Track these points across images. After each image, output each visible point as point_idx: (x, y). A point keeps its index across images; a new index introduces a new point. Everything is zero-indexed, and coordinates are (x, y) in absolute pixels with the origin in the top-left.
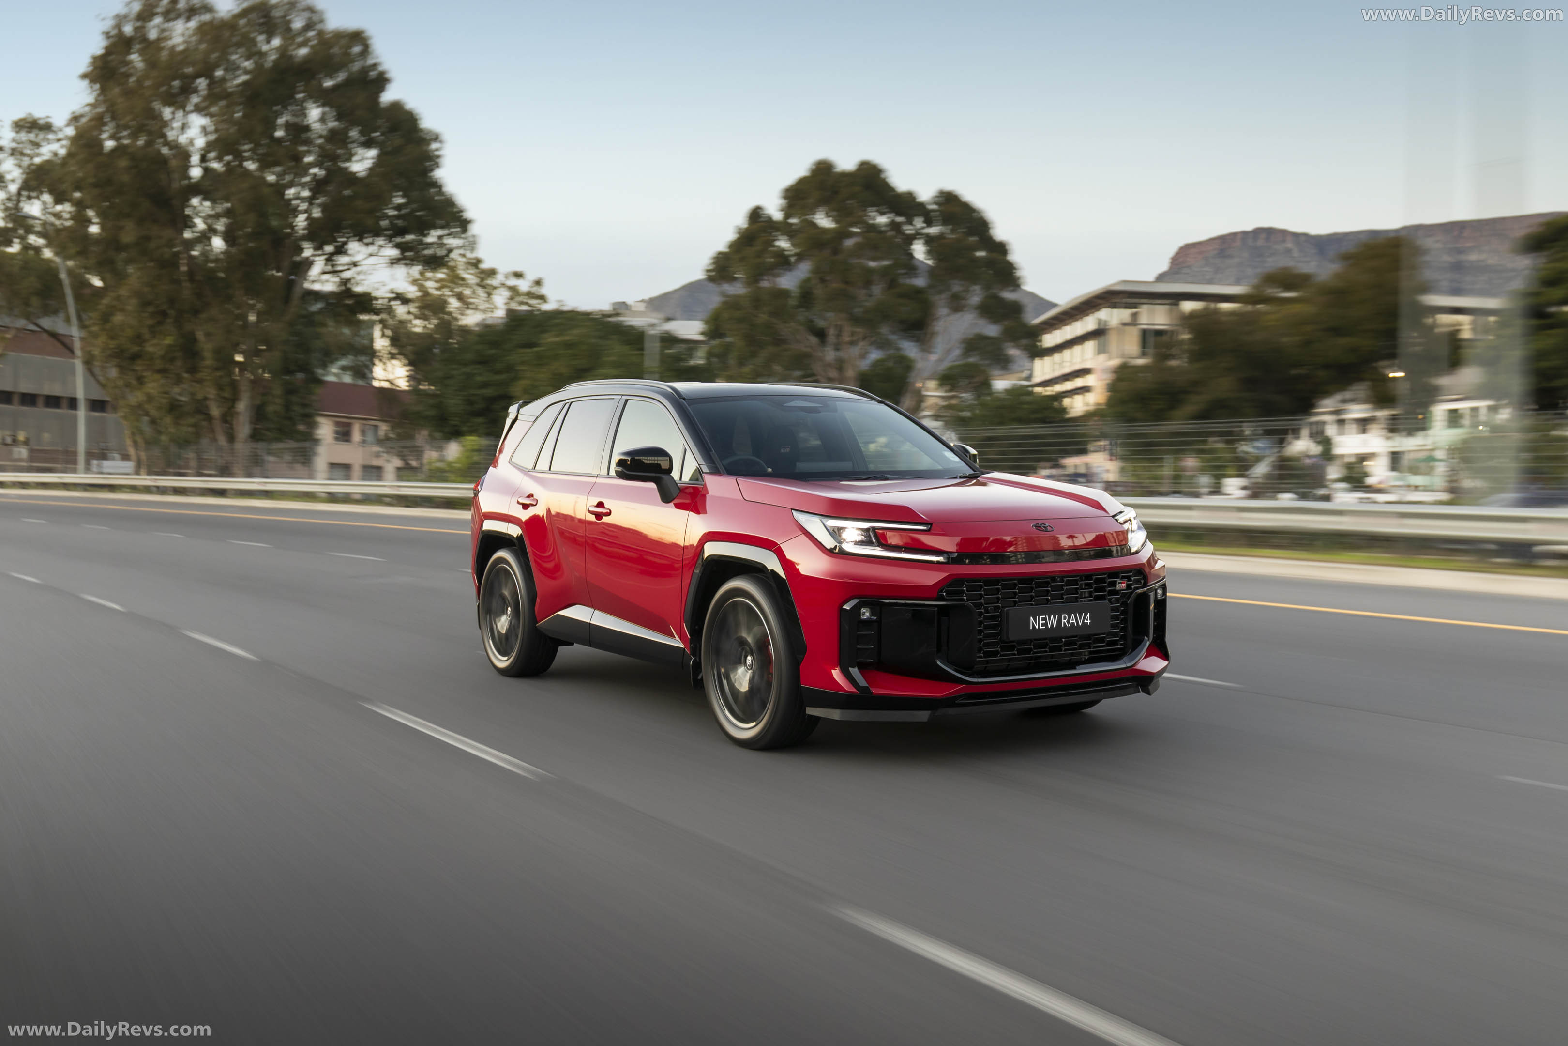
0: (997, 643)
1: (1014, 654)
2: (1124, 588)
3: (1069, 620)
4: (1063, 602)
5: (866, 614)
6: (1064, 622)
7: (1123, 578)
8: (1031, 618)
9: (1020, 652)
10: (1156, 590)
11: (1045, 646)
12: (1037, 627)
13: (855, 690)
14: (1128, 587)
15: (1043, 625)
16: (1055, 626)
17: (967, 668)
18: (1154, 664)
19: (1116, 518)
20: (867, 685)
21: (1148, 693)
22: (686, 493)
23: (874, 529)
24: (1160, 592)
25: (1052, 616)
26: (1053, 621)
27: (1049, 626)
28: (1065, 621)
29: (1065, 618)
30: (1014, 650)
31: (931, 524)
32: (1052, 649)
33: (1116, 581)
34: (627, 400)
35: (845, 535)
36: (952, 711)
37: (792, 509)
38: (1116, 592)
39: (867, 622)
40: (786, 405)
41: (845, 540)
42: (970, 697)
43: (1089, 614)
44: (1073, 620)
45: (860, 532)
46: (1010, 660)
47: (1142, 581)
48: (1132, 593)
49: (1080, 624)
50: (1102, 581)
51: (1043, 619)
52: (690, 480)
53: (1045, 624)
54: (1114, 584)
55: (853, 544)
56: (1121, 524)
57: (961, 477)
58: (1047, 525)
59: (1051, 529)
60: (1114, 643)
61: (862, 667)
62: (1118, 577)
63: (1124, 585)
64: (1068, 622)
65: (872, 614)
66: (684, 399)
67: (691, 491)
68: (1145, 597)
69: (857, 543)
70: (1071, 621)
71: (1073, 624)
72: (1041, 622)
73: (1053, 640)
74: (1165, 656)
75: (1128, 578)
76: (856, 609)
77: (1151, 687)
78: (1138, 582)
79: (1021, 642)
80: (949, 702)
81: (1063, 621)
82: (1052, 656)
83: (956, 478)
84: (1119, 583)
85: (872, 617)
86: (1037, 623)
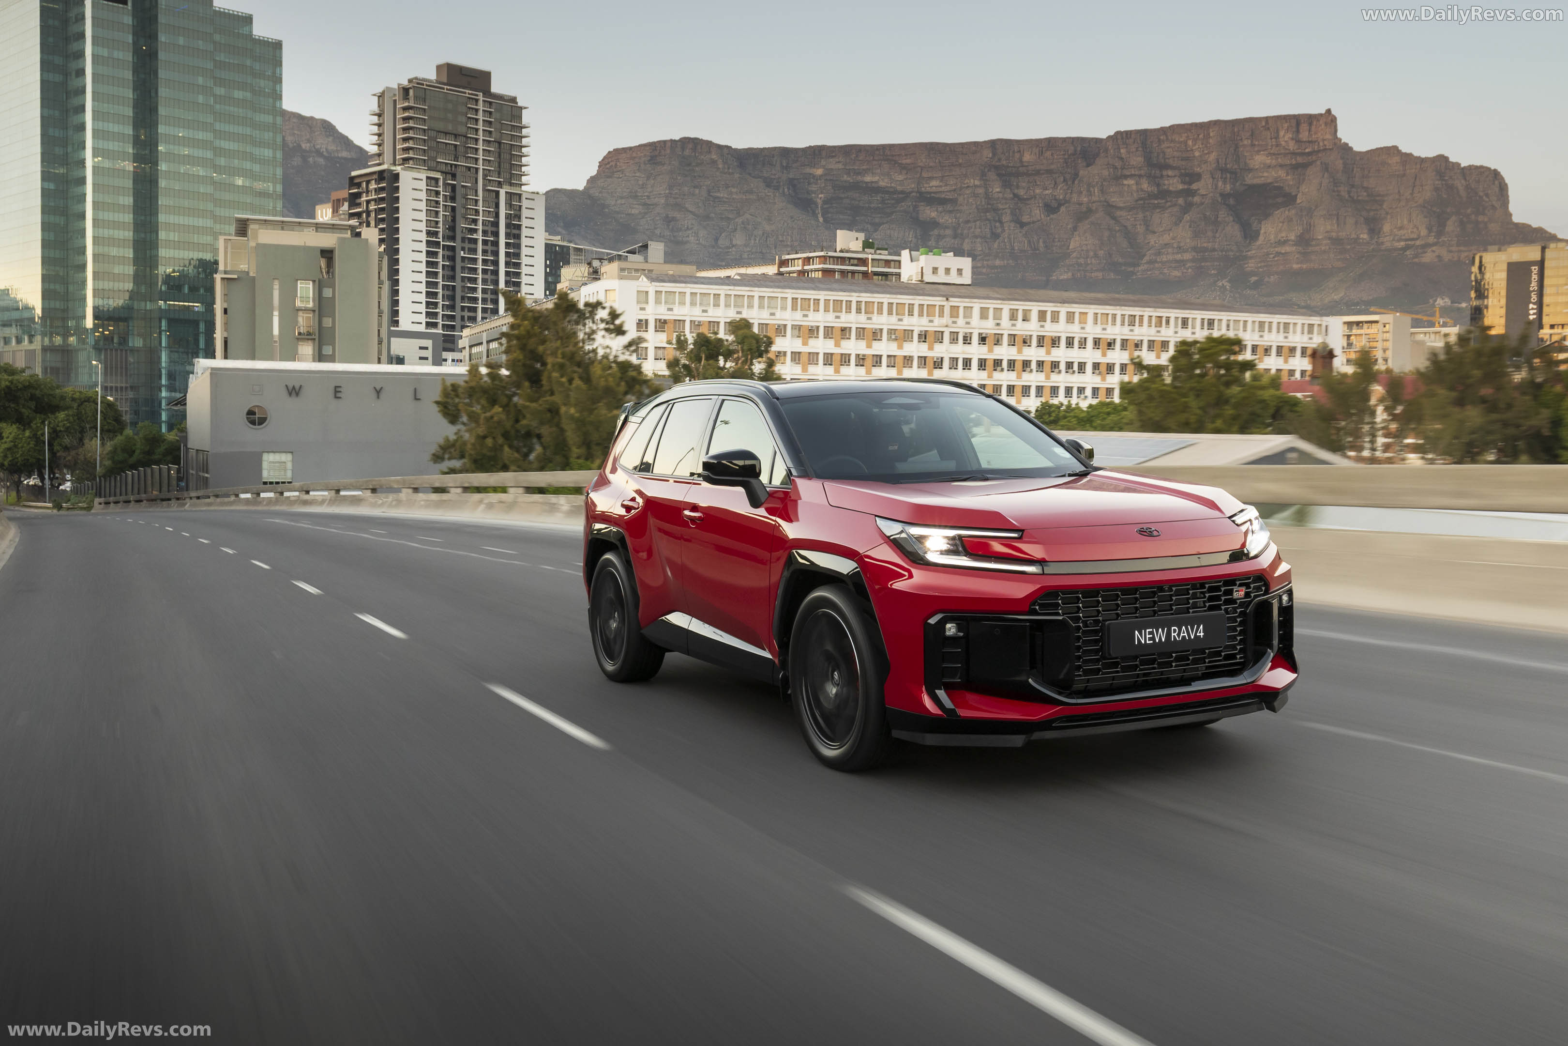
0: (1098, 661)
1: (1117, 672)
2: (1243, 596)
3: (1179, 633)
4: (1172, 614)
5: (951, 629)
6: (1174, 636)
7: (1241, 585)
8: (1136, 632)
9: (1124, 669)
10: (1280, 597)
11: (1153, 661)
12: (1143, 642)
13: (940, 713)
14: (1247, 595)
15: (1150, 639)
16: (1163, 640)
17: (1064, 687)
18: (1279, 678)
19: (1233, 519)
20: (954, 707)
21: (1273, 709)
22: (774, 497)
23: (960, 537)
24: (1285, 598)
25: (1160, 630)
26: (1160, 635)
27: (1157, 641)
28: (1175, 634)
29: (1175, 631)
30: (1117, 668)
31: (1022, 531)
32: (1161, 665)
33: (1233, 589)
34: (723, 400)
35: (928, 544)
36: (1049, 735)
37: (876, 516)
38: (1234, 601)
39: (953, 639)
40: (884, 402)
41: (929, 550)
42: (1070, 719)
43: (1201, 627)
44: (1184, 633)
45: (946, 541)
46: (1113, 678)
47: (1263, 588)
48: (1250, 602)
49: (1192, 637)
50: (1217, 589)
51: (1150, 633)
52: (781, 484)
53: (1153, 639)
54: (1230, 592)
55: (939, 553)
56: (1237, 525)
57: (1070, 475)
58: (1153, 529)
59: (1158, 534)
60: (1233, 657)
61: (948, 688)
62: (1235, 585)
63: (1242, 594)
64: (1179, 635)
65: (959, 629)
66: (778, 399)
67: (782, 495)
68: (1266, 606)
69: (942, 553)
70: (1182, 635)
71: (1184, 637)
72: (1148, 636)
73: (1162, 655)
74: (1292, 667)
75: (1247, 586)
76: (942, 623)
77: (1276, 704)
78: (1258, 589)
79: (1125, 659)
80: (1046, 725)
81: (1173, 634)
82: (1162, 673)
83: (1064, 476)
84: (1236, 591)
85: (959, 634)
86: (1143, 637)
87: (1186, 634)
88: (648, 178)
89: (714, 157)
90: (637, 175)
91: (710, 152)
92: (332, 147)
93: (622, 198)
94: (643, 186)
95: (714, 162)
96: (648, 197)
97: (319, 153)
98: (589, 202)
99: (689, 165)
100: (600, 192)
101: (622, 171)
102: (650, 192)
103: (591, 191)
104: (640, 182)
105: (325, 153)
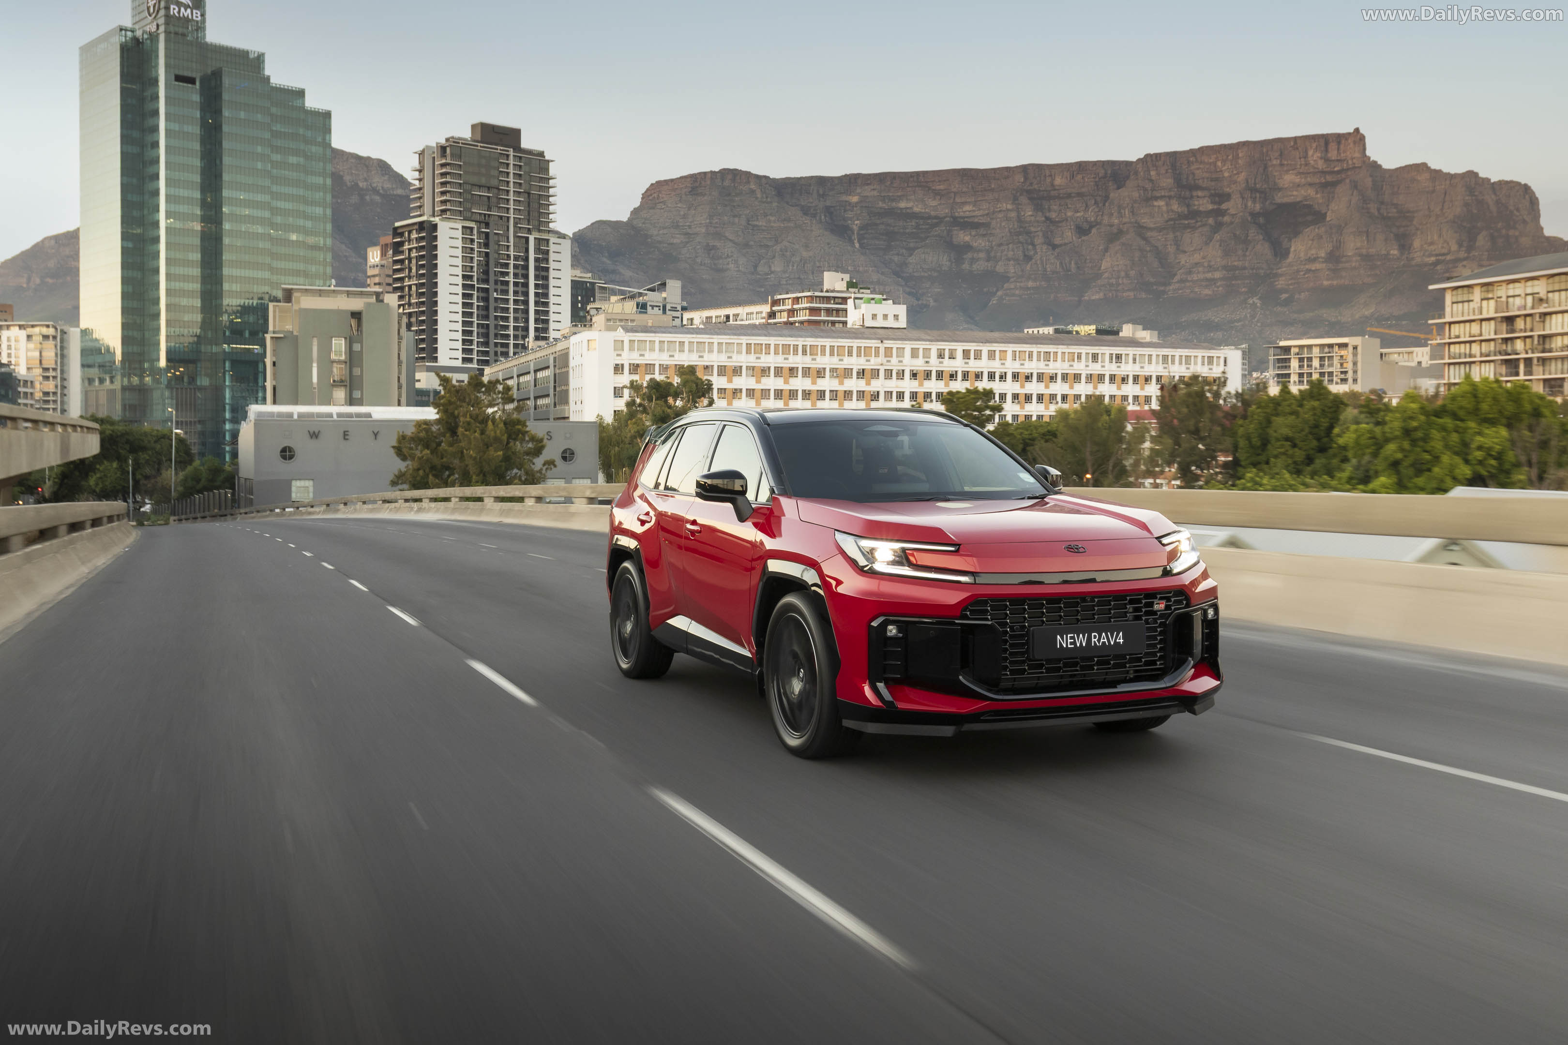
0: (1023, 662)
1: (1042, 673)
2: (1163, 609)
3: (1100, 639)
4: (1093, 622)
5: (891, 630)
6: (1094, 641)
7: (1161, 598)
8: (1058, 637)
9: (1048, 670)
10: (1204, 610)
11: (1075, 664)
12: (1065, 646)
13: (882, 705)
14: (1168, 607)
15: (1071, 643)
16: (1084, 645)
17: (994, 686)
18: (1203, 684)
19: (1161, 539)
20: (892, 699)
21: (1194, 712)
22: (761, 513)
23: (904, 549)
24: (1210, 611)
25: (1081, 635)
26: (1081, 640)
27: (1078, 645)
28: (1096, 640)
29: (1095, 637)
30: (1042, 669)
31: (960, 545)
32: (1083, 668)
33: (1154, 602)
34: (724, 426)
35: (876, 555)
36: (978, 727)
37: (832, 529)
38: (1154, 613)
39: (893, 639)
41: (876, 560)
42: (997, 713)
43: (1120, 634)
44: (1104, 639)
45: (892, 553)
46: (1039, 678)
47: (1184, 602)
48: (1171, 613)
49: (1113, 643)
50: (1138, 601)
51: (1071, 637)
52: (766, 501)
53: (1074, 643)
54: (1151, 604)
55: (886, 564)
58: (1080, 546)
59: (1084, 551)
60: (1153, 663)
61: (888, 682)
62: (1156, 598)
63: (1162, 606)
64: (1099, 641)
65: (898, 631)
66: (770, 427)
68: (1187, 618)
69: (888, 563)
70: (1102, 640)
71: (1104, 643)
72: (1069, 641)
73: (1084, 659)
74: (1216, 675)
75: (1168, 599)
76: (884, 625)
77: (1196, 707)
78: (1178, 602)
79: (1049, 661)
80: (975, 718)
81: (1092, 640)
82: (1084, 676)
84: (1157, 604)
85: (898, 634)
86: (1065, 641)
87: (1106, 640)
88: (689, 209)
89: (753, 186)
90: (679, 205)
91: (748, 182)
92: (388, 185)
93: (664, 228)
94: (684, 217)
95: (753, 192)
96: (690, 227)
97: (375, 191)
98: (633, 233)
99: (729, 195)
100: (644, 223)
101: (664, 203)
102: (691, 222)
103: (635, 222)
104: (682, 213)
105: (381, 191)
